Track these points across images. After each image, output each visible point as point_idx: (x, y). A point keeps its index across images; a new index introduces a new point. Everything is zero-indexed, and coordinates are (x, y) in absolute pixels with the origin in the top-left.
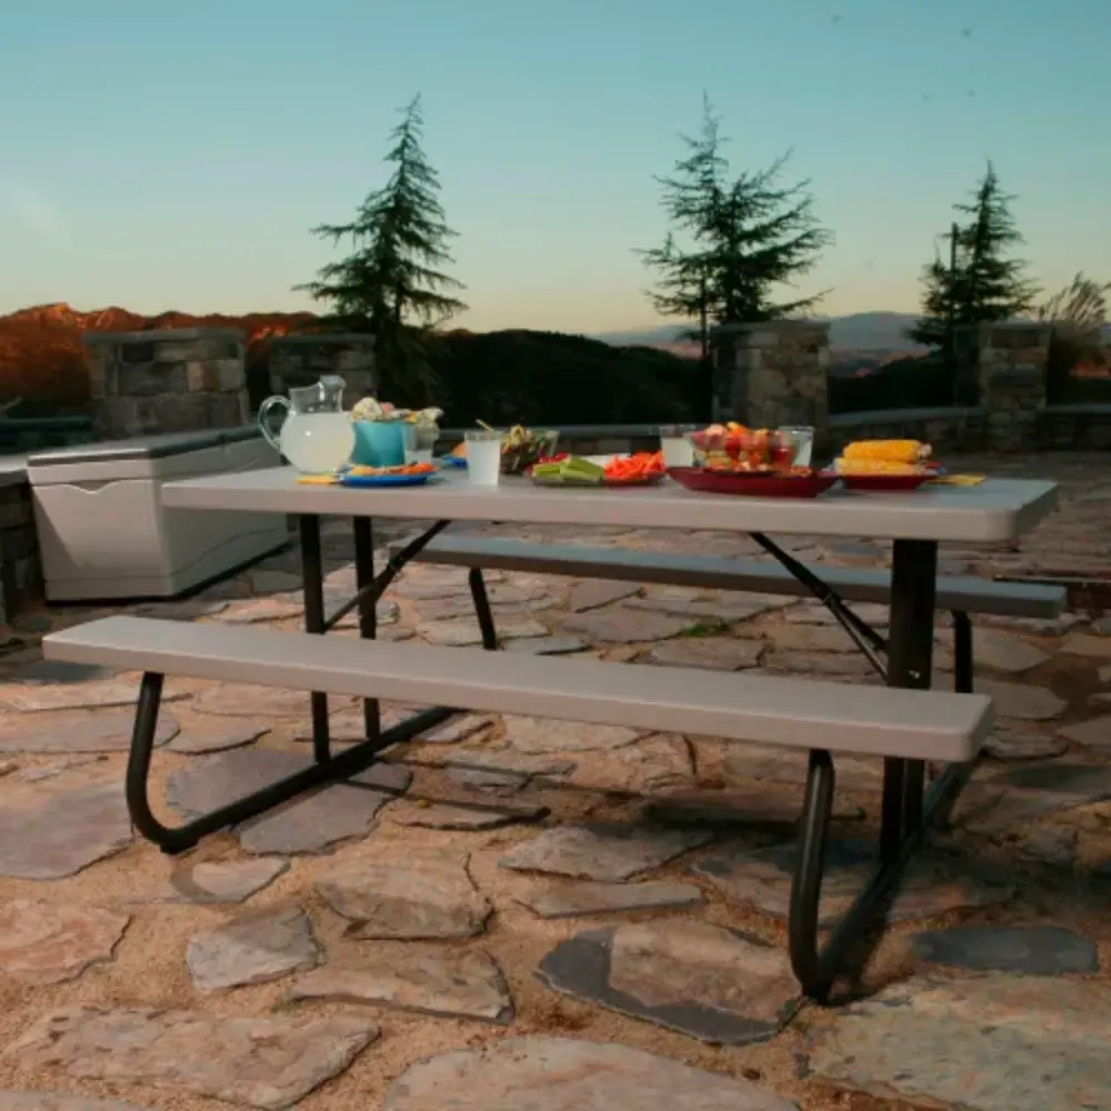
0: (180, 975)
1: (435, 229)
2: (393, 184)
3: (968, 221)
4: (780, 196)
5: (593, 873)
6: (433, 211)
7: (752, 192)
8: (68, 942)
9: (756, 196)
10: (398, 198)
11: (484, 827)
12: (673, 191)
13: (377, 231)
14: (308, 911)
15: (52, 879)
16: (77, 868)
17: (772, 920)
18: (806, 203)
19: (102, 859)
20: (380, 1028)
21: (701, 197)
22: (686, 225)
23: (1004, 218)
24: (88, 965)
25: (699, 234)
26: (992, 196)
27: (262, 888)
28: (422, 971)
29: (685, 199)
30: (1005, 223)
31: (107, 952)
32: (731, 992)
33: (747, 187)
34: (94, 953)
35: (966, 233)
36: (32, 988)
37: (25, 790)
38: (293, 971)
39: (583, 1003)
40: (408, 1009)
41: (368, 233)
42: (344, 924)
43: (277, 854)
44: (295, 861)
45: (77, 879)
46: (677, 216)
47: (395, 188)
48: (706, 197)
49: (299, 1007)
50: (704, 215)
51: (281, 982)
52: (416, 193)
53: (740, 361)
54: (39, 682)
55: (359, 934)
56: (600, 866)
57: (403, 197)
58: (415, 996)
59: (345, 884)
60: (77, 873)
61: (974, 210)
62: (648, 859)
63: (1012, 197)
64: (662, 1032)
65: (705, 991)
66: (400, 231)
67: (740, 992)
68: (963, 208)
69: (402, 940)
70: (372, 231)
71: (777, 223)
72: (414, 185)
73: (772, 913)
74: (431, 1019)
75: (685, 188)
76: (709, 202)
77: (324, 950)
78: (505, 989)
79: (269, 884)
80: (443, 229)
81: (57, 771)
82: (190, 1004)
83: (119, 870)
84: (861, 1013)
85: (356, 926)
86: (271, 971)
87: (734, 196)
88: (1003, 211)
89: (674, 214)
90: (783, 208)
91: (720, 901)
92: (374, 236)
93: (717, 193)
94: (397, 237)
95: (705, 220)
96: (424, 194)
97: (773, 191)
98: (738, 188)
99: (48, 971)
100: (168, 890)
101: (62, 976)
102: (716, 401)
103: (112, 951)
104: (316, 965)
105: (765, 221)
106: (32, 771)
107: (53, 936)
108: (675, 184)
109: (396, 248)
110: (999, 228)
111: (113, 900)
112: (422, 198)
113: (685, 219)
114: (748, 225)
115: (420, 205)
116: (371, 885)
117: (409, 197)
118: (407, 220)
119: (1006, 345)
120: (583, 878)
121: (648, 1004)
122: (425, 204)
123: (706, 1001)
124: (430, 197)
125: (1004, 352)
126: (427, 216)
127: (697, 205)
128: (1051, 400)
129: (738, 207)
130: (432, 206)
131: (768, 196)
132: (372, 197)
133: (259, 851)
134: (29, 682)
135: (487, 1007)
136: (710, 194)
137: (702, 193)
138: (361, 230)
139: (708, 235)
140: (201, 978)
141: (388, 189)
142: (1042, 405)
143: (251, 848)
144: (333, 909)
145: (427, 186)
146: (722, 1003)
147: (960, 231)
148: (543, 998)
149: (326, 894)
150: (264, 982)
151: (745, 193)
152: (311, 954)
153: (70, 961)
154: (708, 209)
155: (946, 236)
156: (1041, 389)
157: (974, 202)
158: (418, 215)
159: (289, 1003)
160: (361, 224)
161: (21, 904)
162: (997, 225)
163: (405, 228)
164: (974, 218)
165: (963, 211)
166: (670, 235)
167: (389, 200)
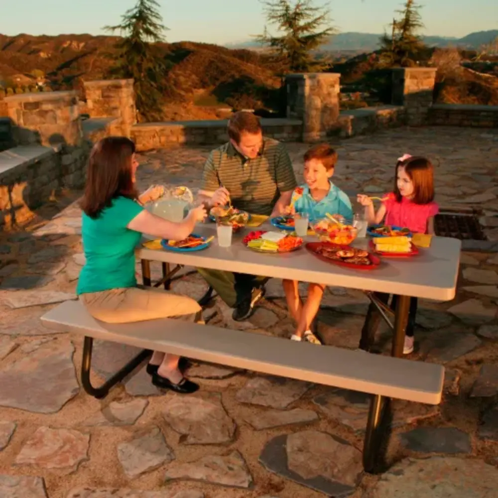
0: (118, 468)
1: (158, 27)
2: (138, 5)
3: (400, 18)
4: (316, 9)
5: (273, 405)
6: (157, 17)
7: (304, 7)
8: (68, 451)
9: (306, 9)
10: (141, 12)
11: (224, 377)
12: (269, 7)
13: (132, 28)
14: (162, 430)
15: (51, 413)
16: (60, 407)
17: (346, 429)
18: (327, 12)
19: (69, 400)
20: (204, 494)
21: (280, 10)
22: (273, 23)
23: (417, 16)
24: (80, 463)
25: (279, 28)
26: (412, 5)
27: (140, 416)
28: (214, 463)
29: (273, 10)
30: (417, 18)
31: (85, 456)
32: (336, 470)
33: (302, 5)
34: (80, 457)
35: (400, 23)
36: (60, 477)
37: (26, 359)
38: (163, 464)
39: (279, 477)
40: (213, 484)
41: (127, 29)
42: (178, 437)
43: (143, 396)
44: (150, 399)
45: (62, 412)
46: (269, 19)
47: (139, 7)
48: (282, 10)
49: (169, 484)
50: (282, 18)
51: (159, 470)
52: (149, 9)
53: (299, 91)
54: (14, 289)
55: (185, 443)
56: (275, 401)
57: (143, 12)
58: (215, 477)
59: (174, 413)
60: (61, 409)
61: (403, 12)
62: (293, 396)
63: (420, 7)
64: (312, 492)
65: (326, 470)
66: (143, 28)
67: (339, 471)
68: (398, 11)
69: (204, 445)
70: (129, 28)
71: (315, 21)
72: (148, 5)
73: (346, 426)
74: (223, 488)
75: (273, 5)
76: (284, 12)
77: (173, 451)
78: (249, 472)
79: (142, 413)
80: (163, 27)
81: (37, 347)
82: (126, 484)
83: (78, 406)
84: (386, 480)
85: (183, 438)
86: (155, 464)
87: (296, 9)
88: (416, 13)
89: (268, 18)
90: (317, 15)
91: (324, 419)
92: (130, 31)
93: (287, 8)
94: (141, 31)
95: (282, 21)
96: (152, 10)
97: (313, 7)
98: (298, 6)
99: (64, 468)
100: (101, 418)
101: (70, 470)
102: (288, 108)
103: (87, 454)
104: (172, 460)
105: (310, 20)
106: (26, 347)
107: (61, 448)
108: (269, 4)
109: (141, 36)
110: (415, 21)
111: (79, 424)
112: (151, 11)
113: (272, 20)
114: (302, 23)
115: (152, 15)
116: (184, 414)
117: (146, 11)
118: (145, 22)
119: (416, 78)
120: (270, 408)
121: (305, 478)
122: (153, 14)
123: (327, 475)
124: (156, 11)
125: (415, 81)
126: (154, 20)
127: (279, 13)
128: (434, 102)
129: (298, 15)
130: (157, 16)
131: (311, 9)
132: (128, 11)
133: (134, 394)
134: (11, 289)
135: (244, 482)
136: (285, 8)
137: (281, 8)
138: (124, 28)
139: (284, 28)
140: (127, 470)
141: (136, 7)
142: (431, 104)
143: (130, 393)
144: (171, 428)
145: (154, 6)
146: (333, 476)
147: (397, 22)
148: (263, 475)
149: (168, 420)
150: (154, 470)
151: (300, 8)
152: (169, 454)
153: (72, 462)
154: (283, 16)
155: (391, 24)
156: (431, 98)
157: (404, 8)
158: (150, 20)
159: (165, 482)
160: (123, 25)
161: (43, 429)
162: (414, 19)
163: (145, 26)
164: (403, 16)
165: (399, 13)
166: (266, 28)
167: (137, 13)
